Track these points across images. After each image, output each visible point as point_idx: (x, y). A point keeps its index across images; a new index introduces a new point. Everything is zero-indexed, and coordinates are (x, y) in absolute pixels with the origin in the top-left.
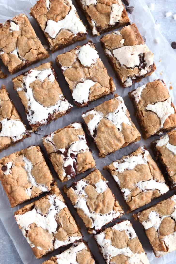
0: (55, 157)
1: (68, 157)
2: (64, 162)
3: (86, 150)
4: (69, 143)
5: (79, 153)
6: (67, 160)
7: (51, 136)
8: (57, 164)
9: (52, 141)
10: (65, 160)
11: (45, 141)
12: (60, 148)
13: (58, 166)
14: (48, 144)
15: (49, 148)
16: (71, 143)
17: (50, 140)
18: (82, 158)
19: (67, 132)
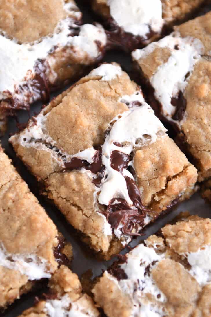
0: (64, 183)
1: (106, 172)
2: (97, 189)
3: (158, 133)
4: (100, 128)
5: (139, 145)
6: (103, 180)
7: (39, 123)
8: (75, 205)
9: (44, 137)
10: (97, 182)
11: (22, 143)
12: (77, 152)
13: (79, 209)
14: (33, 152)
15: (40, 163)
16: (107, 125)
17: (37, 136)
18: (153, 161)
19: (85, 96)
